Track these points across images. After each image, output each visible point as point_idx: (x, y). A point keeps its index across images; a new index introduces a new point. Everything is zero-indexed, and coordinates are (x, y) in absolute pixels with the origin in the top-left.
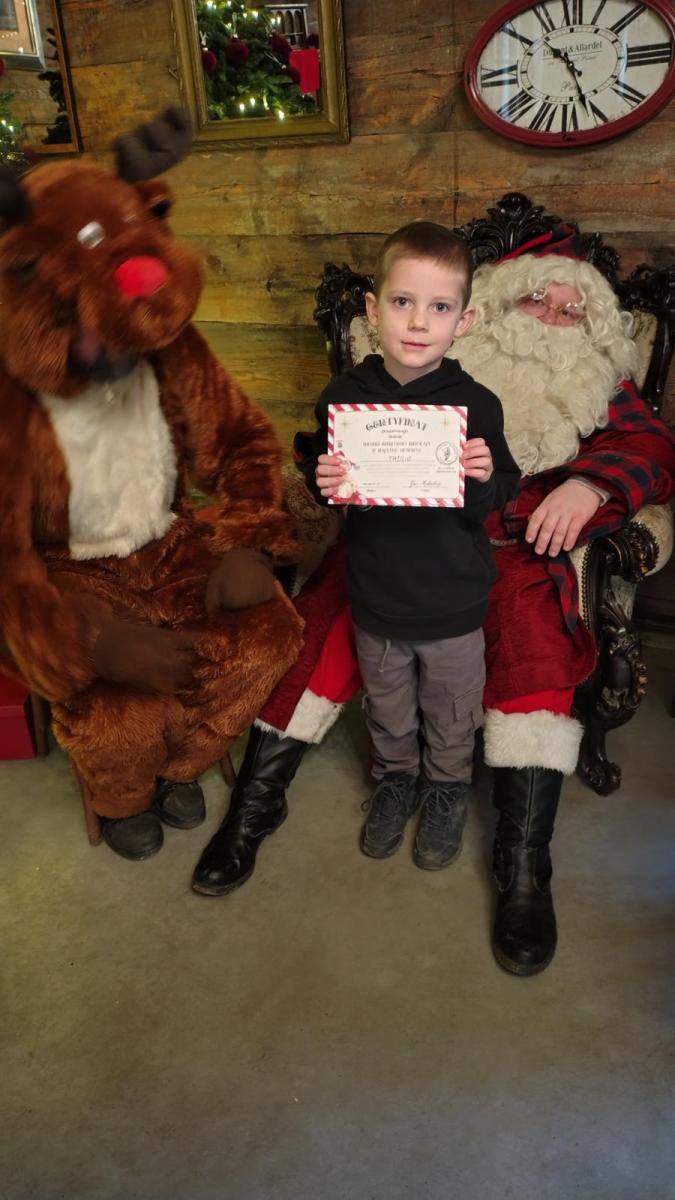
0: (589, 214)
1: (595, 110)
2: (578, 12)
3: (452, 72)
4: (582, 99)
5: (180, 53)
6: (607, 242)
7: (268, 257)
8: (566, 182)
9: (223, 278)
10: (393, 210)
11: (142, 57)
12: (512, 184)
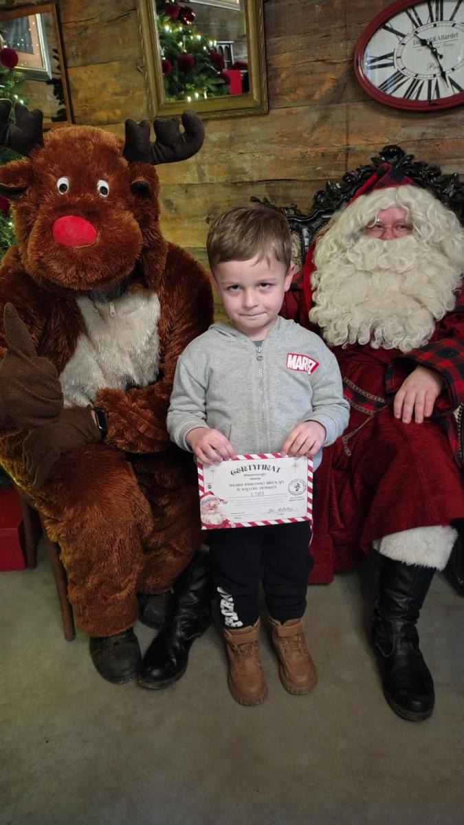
0: (448, 160)
1: (453, 83)
2: (440, 11)
3: (345, 60)
4: (443, 75)
5: (145, 54)
7: (207, 199)
8: (430, 138)
9: (175, 215)
10: (300, 162)
11: (118, 59)
12: (390, 140)
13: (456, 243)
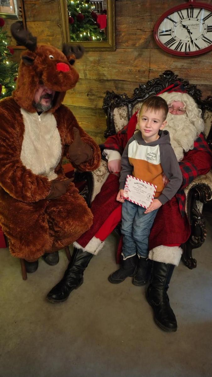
0: (192, 78)
1: (196, 45)
2: (192, 14)
3: (150, 30)
4: (192, 41)
5: (62, 19)
6: (198, 87)
7: (88, 86)
8: (185, 68)
10: (129, 73)
11: (49, 20)
12: (168, 67)
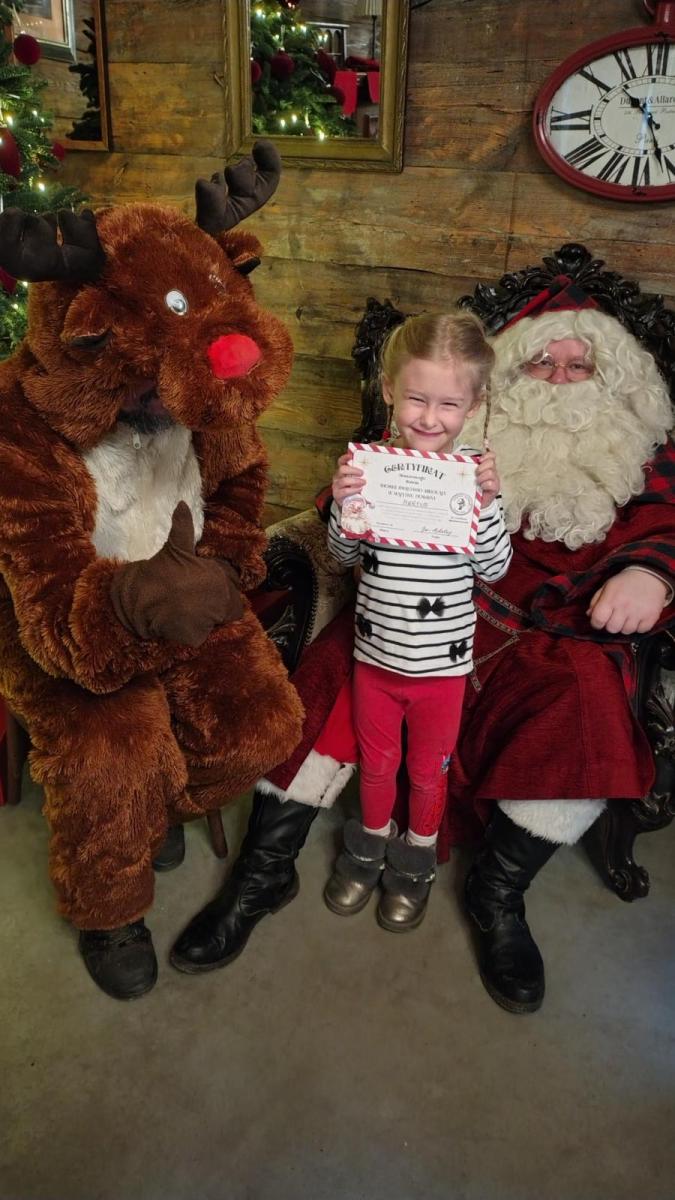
0: (650, 274)
1: (670, 165)
2: (662, 61)
3: (520, 110)
4: (658, 153)
5: (228, 60)
6: (668, 305)
7: (301, 282)
8: (629, 239)
10: (441, 248)
11: (186, 60)
12: (571, 234)
13: (651, 398)
